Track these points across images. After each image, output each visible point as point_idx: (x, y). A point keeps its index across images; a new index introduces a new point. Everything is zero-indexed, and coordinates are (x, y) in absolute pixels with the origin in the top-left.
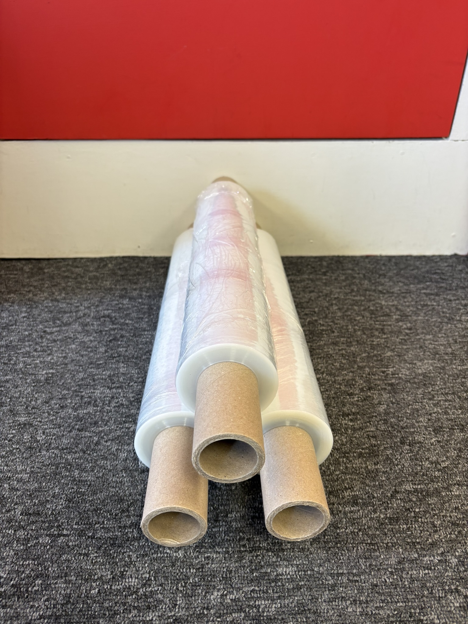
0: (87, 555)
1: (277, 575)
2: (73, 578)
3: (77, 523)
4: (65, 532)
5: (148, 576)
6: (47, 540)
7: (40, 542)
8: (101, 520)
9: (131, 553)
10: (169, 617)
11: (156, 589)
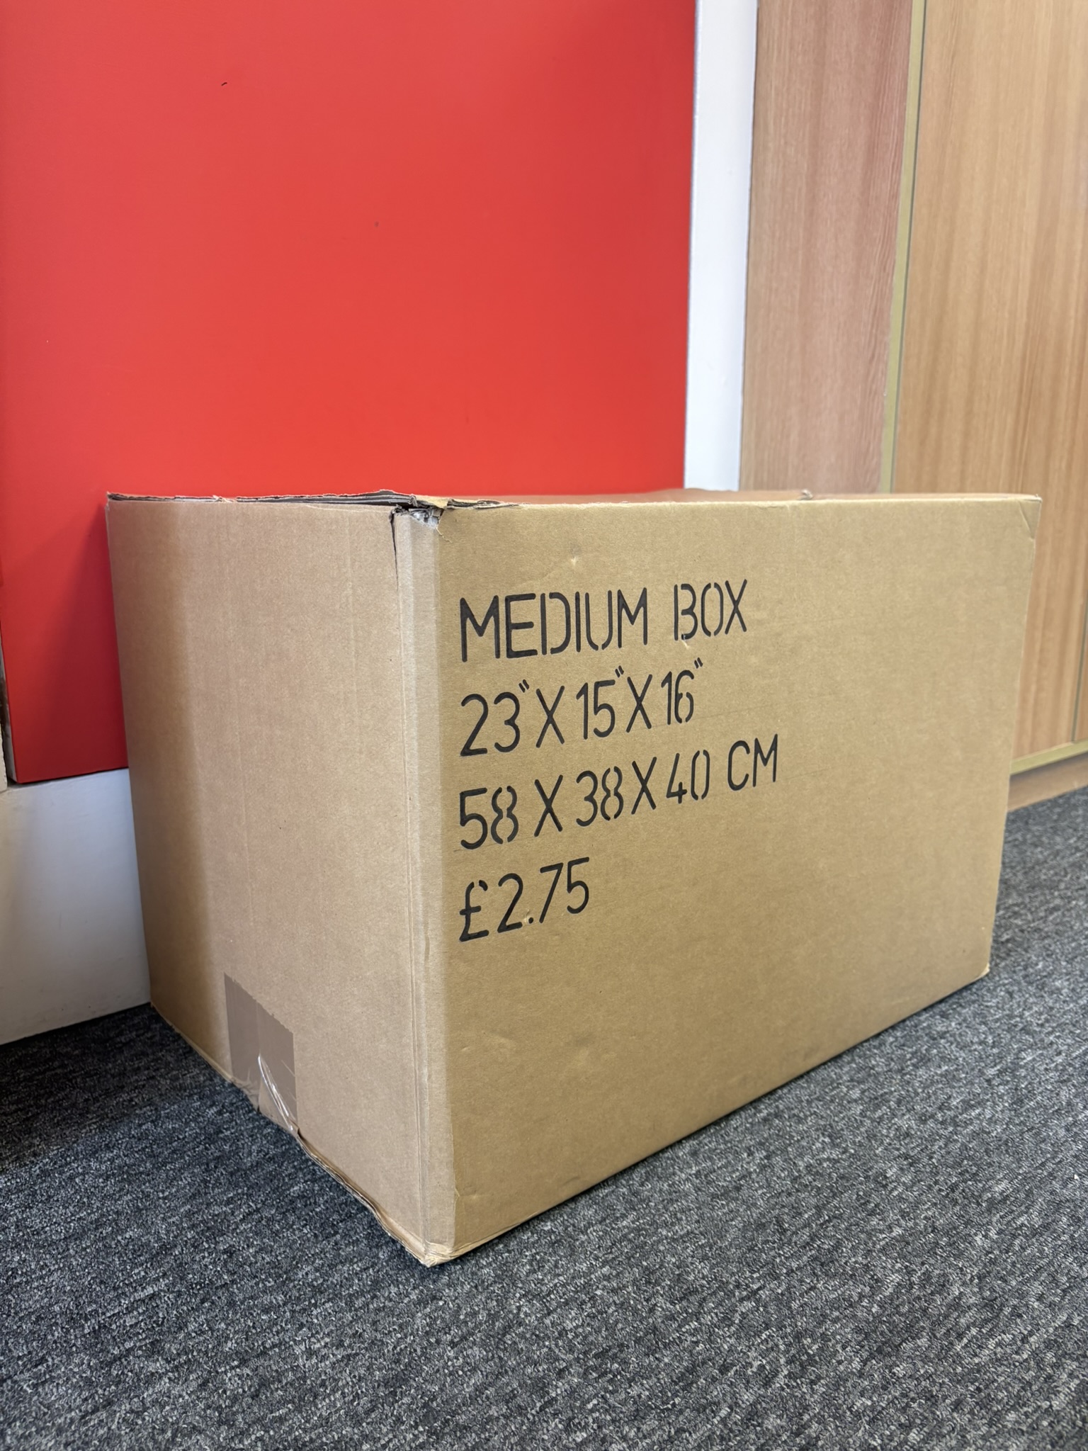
0: (813, 1288)
1: (1001, 1194)
2: (836, 1314)
3: (752, 1272)
4: (755, 1287)
5: (899, 1265)
6: (750, 1305)
7: (744, 1311)
8: (772, 1253)
9: (853, 1260)
10: (971, 1280)
11: (924, 1269)
